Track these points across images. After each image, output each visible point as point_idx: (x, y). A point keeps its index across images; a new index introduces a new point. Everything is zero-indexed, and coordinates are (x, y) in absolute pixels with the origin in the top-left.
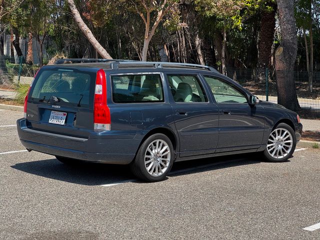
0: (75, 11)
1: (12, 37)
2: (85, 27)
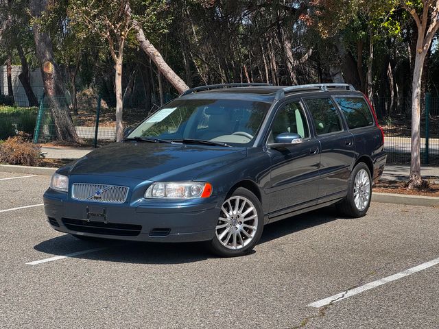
1: (9, 69)
2: (151, 49)
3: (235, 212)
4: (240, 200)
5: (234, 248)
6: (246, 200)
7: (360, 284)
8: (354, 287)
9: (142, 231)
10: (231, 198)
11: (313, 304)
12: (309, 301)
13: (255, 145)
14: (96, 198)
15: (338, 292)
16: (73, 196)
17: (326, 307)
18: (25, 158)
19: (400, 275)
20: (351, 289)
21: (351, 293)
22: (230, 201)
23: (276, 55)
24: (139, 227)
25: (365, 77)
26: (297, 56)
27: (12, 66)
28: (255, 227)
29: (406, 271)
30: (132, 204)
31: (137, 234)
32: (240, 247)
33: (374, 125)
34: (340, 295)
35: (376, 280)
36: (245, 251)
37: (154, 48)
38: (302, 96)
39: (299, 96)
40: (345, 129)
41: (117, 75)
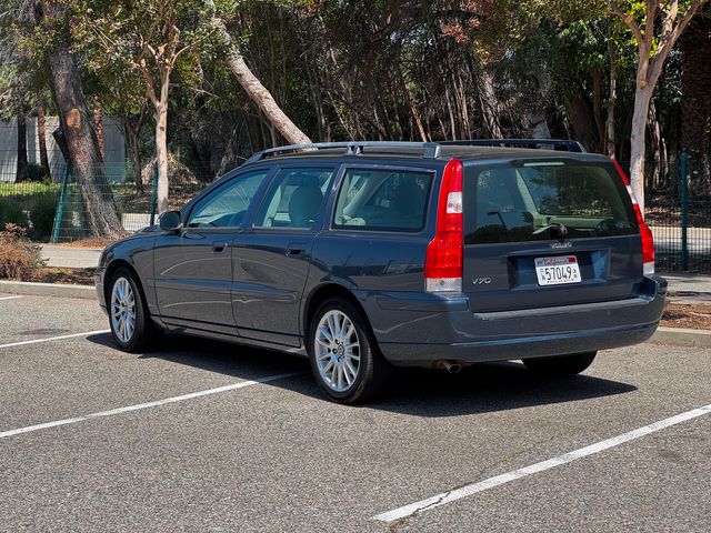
1: (42, 123)
2: (256, 86)
7: (478, 479)
8: (466, 484)
11: (382, 517)
12: (378, 511)
15: (435, 493)
17: (402, 521)
18: (11, 268)
19: (552, 463)
20: (458, 487)
21: (456, 495)
23: (467, 94)
25: (604, 128)
26: (501, 95)
27: (47, 118)
29: (565, 455)
34: (436, 499)
35: (508, 471)
37: (260, 86)
41: (158, 131)
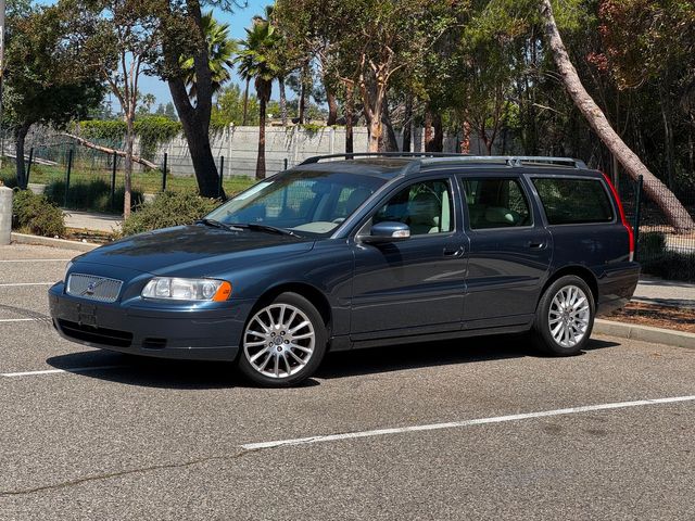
0: (567, 66)
3: (278, 327)
4: (287, 309)
5: (274, 375)
6: (296, 310)
9: (134, 341)
10: (272, 306)
13: (334, 237)
14: (89, 293)
16: (68, 290)
22: (271, 310)
24: (130, 335)
28: (310, 351)
30: (122, 304)
31: (127, 344)
32: (285, 375)
33: (614, 222)
36: (292, 381)
38: (456, 172)
39: (451, 173)
40: (539, 223)
